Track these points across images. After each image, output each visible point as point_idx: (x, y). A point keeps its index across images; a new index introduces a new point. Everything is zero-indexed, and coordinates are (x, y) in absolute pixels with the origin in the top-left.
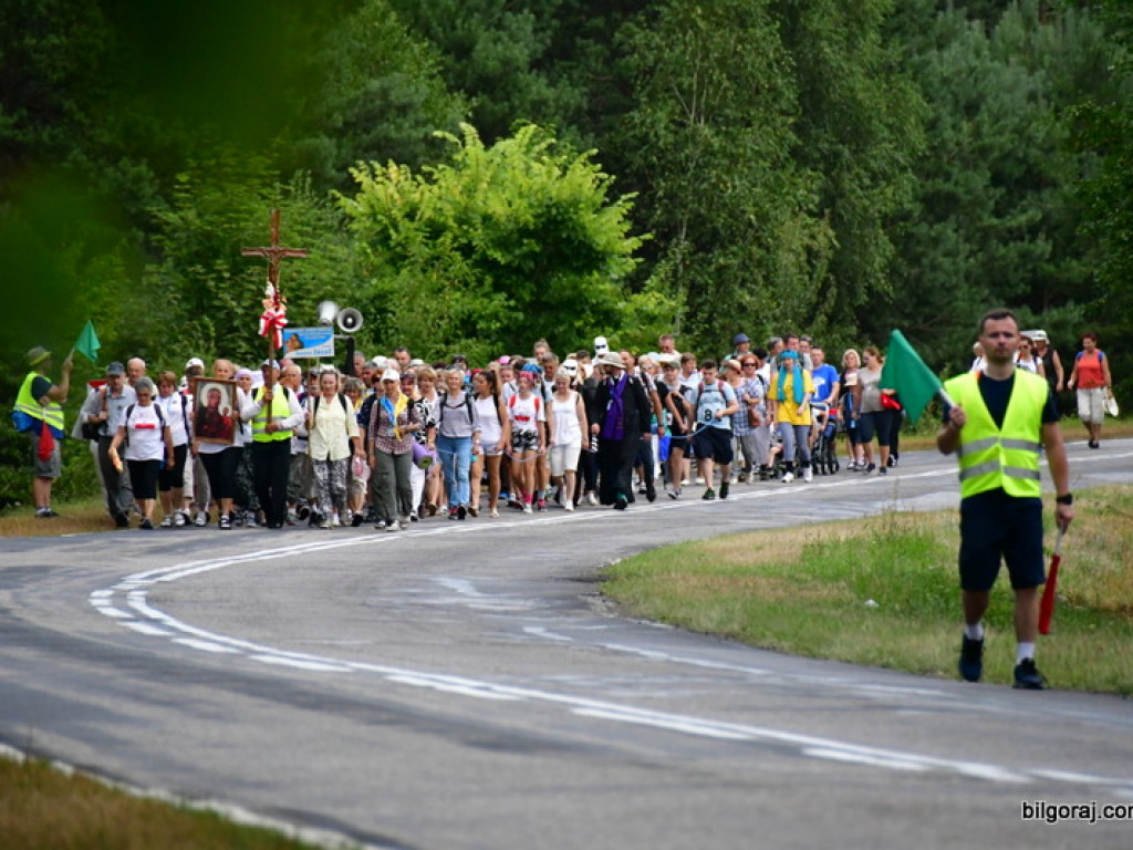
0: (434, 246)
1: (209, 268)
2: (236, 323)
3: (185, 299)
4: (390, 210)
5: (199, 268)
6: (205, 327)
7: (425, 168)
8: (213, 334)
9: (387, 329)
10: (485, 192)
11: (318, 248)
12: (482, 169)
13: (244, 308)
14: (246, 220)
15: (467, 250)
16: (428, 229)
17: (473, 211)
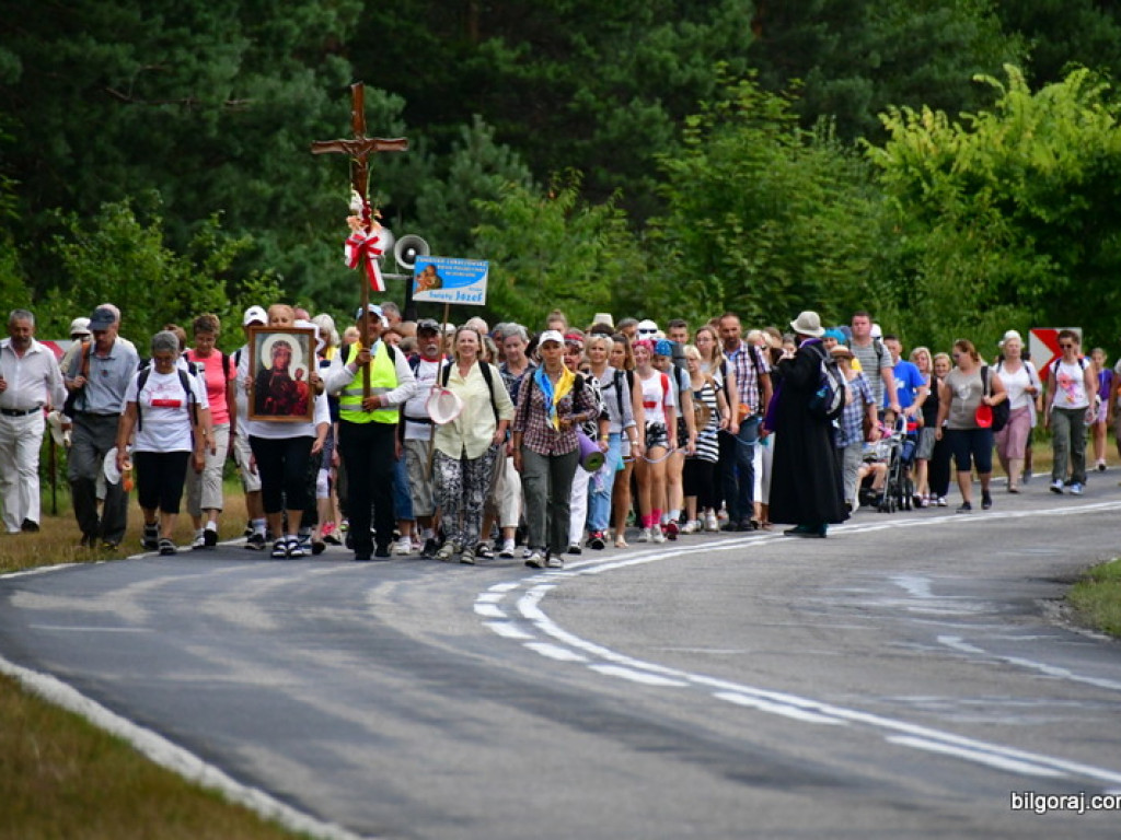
0: (972, 202)
1: (721, 223)
2: (748, 283)
3: (694, 256)
4: (923, 161)
5: (708, 222)
6: (712, 287)
7: (963, 115)
8: (722, 295)
9: (914, 293)
10: (1030, 142)
11: (842, 201)
12: (1027, 117)
13: (758, 267)
14: (762, 169)
15: (1007, 207)
16: (965, 183)
17: (1016, 163)
